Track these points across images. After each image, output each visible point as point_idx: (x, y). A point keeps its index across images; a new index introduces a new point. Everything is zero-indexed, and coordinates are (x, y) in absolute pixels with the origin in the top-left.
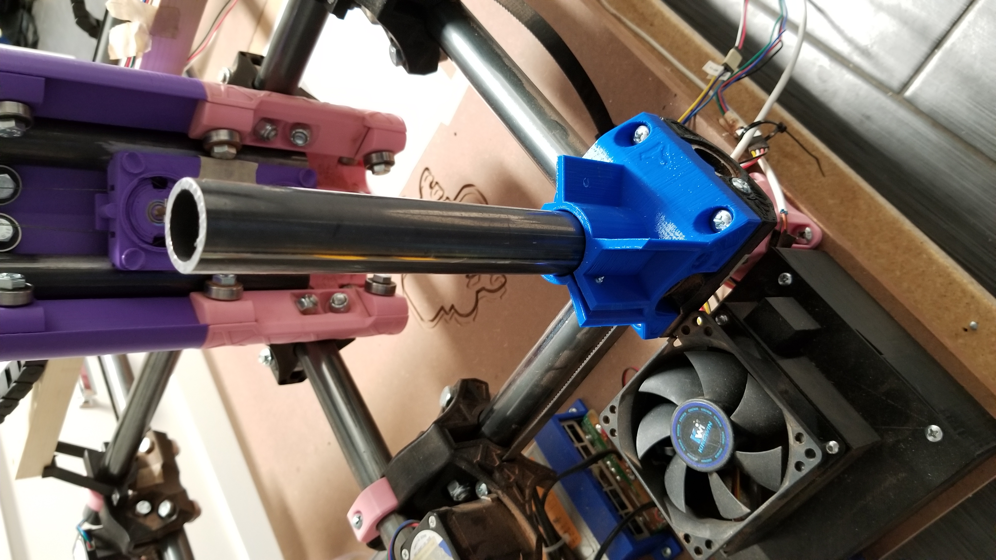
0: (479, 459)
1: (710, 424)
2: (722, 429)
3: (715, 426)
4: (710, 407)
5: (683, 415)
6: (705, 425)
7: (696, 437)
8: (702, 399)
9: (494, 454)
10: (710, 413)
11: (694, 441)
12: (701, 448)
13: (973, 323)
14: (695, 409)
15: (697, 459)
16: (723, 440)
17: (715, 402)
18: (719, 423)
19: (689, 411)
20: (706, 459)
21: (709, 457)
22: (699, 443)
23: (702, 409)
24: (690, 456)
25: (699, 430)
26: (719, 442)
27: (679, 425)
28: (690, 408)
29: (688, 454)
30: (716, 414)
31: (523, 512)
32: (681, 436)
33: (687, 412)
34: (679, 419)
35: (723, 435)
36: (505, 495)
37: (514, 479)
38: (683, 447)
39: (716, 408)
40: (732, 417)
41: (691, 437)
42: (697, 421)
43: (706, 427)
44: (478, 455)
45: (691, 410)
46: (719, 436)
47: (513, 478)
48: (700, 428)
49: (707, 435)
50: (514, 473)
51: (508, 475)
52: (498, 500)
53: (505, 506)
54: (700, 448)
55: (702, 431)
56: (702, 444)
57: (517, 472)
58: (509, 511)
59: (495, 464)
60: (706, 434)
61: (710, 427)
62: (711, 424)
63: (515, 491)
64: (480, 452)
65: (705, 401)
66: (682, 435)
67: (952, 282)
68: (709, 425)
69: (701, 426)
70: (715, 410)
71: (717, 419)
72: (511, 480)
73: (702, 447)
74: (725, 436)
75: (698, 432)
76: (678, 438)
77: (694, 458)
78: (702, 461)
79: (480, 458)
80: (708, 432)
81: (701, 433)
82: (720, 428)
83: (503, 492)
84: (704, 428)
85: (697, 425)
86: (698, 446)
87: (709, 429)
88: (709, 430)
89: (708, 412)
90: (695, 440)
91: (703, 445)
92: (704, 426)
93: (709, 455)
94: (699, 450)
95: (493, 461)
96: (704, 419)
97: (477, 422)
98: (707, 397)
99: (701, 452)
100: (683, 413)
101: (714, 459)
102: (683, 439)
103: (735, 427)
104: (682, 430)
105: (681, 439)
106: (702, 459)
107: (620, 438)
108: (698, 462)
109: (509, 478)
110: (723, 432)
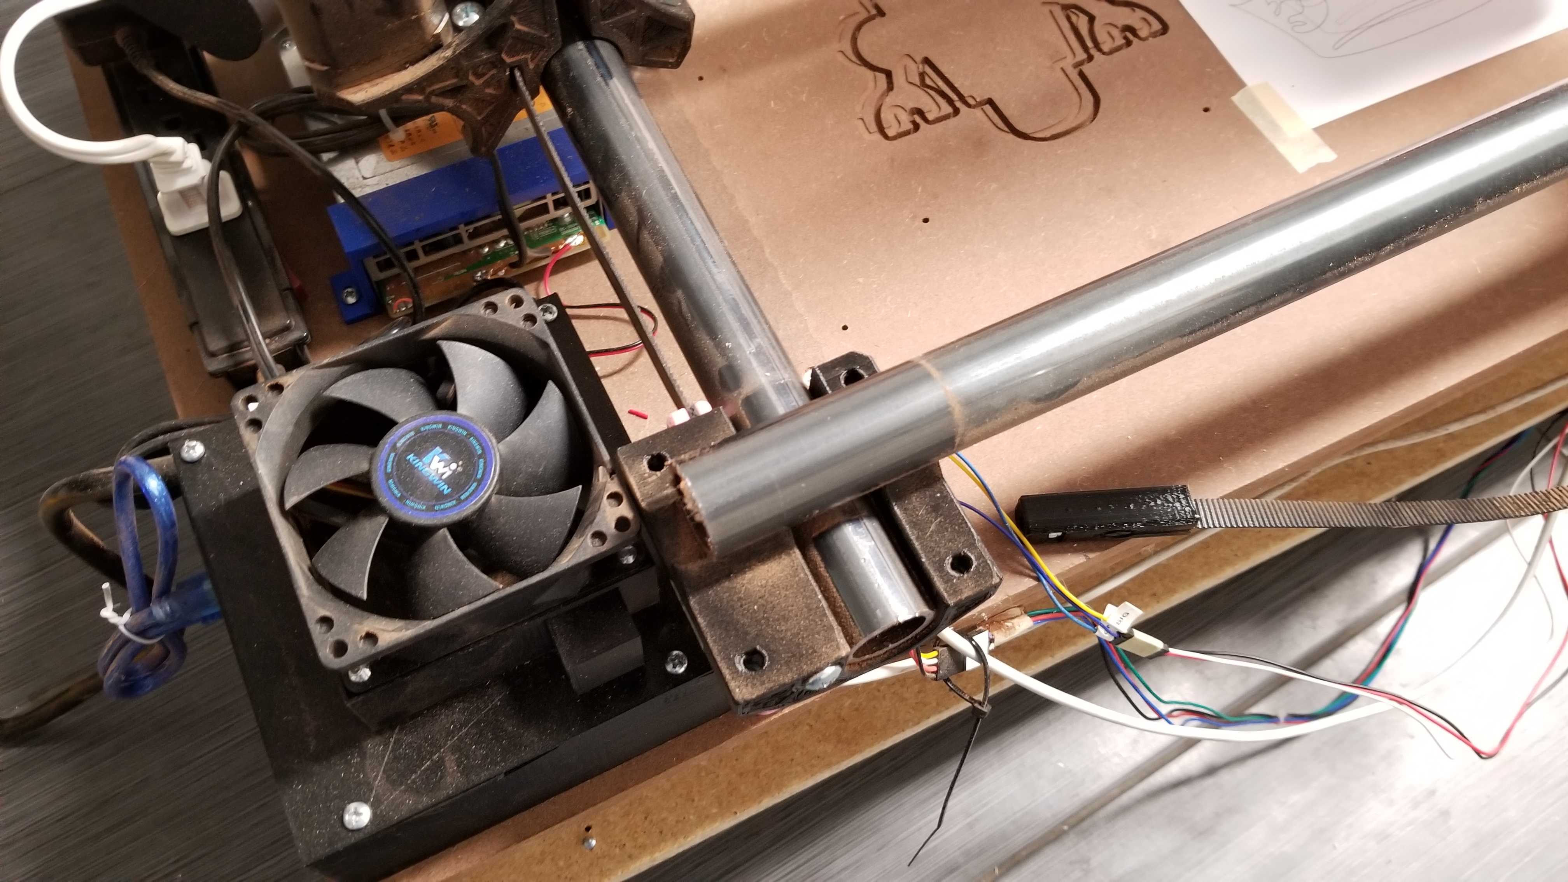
0: (518, 26)
1: (446, 490)
2: (431, 509)
3: (440, 497)
4: (472, 501)
5: (478, 447)
6: (448, 481)
7: (436, 457)
8: (493, 491)
9: (529, 56)
10: (463, 497)
11: (428, 453)
12: (414, 460)
13: (594, 842)
14: (480, 471)
15: (399, 445)
16: (413, 504)
17: (481, 511)
18: (442, 507)
19: (482, 461)
20: (393, 461)
21: (395, 468)
22: (424, 460)
23: (475, 484)
24: (408, 436)
25: (445, 467)
26: (411, 495)
27: (465, 433)
28: (485, 463)
29: (412, 433)
30: (458, 507)
31: (408, 89)
32: (446, 431)
33: (480, 457)
34: (476, 438)
35: (419, 507)
36: (441, 63)
37: (473, 84)
38: (427, 427)
39: (469, 508)
40: (444, 532)
41: (438, 449)
42: (460, 469)
43: (444, 481)
44: (526, 25)
45: (481, 465)
46: (421, 498)
47: (478, 82)
48: (447, 469)
49: (431, 478)
50: (487, 84)
51: (484, 75)
52: (437, 45)
53: (424, 57)
54: (415, 457)
55: (441, 471)
56: (421, 463)
57: (489, 91)
58: (413, 63)
59: (508, 54)
60: (433, 477)
61: (442, 489)
62: (445, 492)
63: (451, 82)
64: (533, 31)
65: (487, 495)
66: (447, 435)
67: (663, 836)
68: (446, 487)
69: (449, 473)
70: (465, 506)
71: (449, 504)
72: (472, 78)
73: (414, 462)
74: (416, 509)
75: (442, 464)
76: (445, 425)
77: (402, 441)
78: (393, 455)
79: (519, 31)
80: (435, 482)
81: (438, 469)
82: (434, 506)
83: (449, 60)
84: (444, 477)
85: (454, 466)
86: (420, 455)
87: (439, 486)
88: (437, 485)
89: (467, 494)
90: (431, 454)
91: (416, 466)
92: (446, 479)
93: (398, 471)
94: (412, 455)
95: (512, 53)
96: (458, 483)
97: (594, 35)
98: (493, 499)
99: (408, 458)
100: (483, 449)
101: (388, 476)
102: (441, 432)
103: (428, 532)
104: (455, 437)
105: (442, 430)
106: (395, 455)
107: (477, 318)
108: (394, 448)
109: (478, 76)
110: (424, 507)
